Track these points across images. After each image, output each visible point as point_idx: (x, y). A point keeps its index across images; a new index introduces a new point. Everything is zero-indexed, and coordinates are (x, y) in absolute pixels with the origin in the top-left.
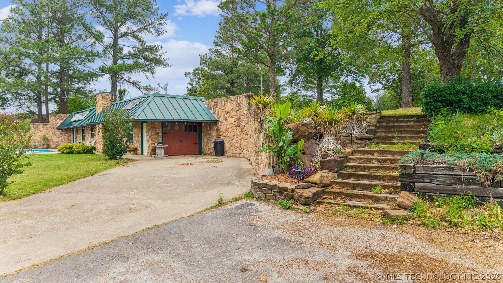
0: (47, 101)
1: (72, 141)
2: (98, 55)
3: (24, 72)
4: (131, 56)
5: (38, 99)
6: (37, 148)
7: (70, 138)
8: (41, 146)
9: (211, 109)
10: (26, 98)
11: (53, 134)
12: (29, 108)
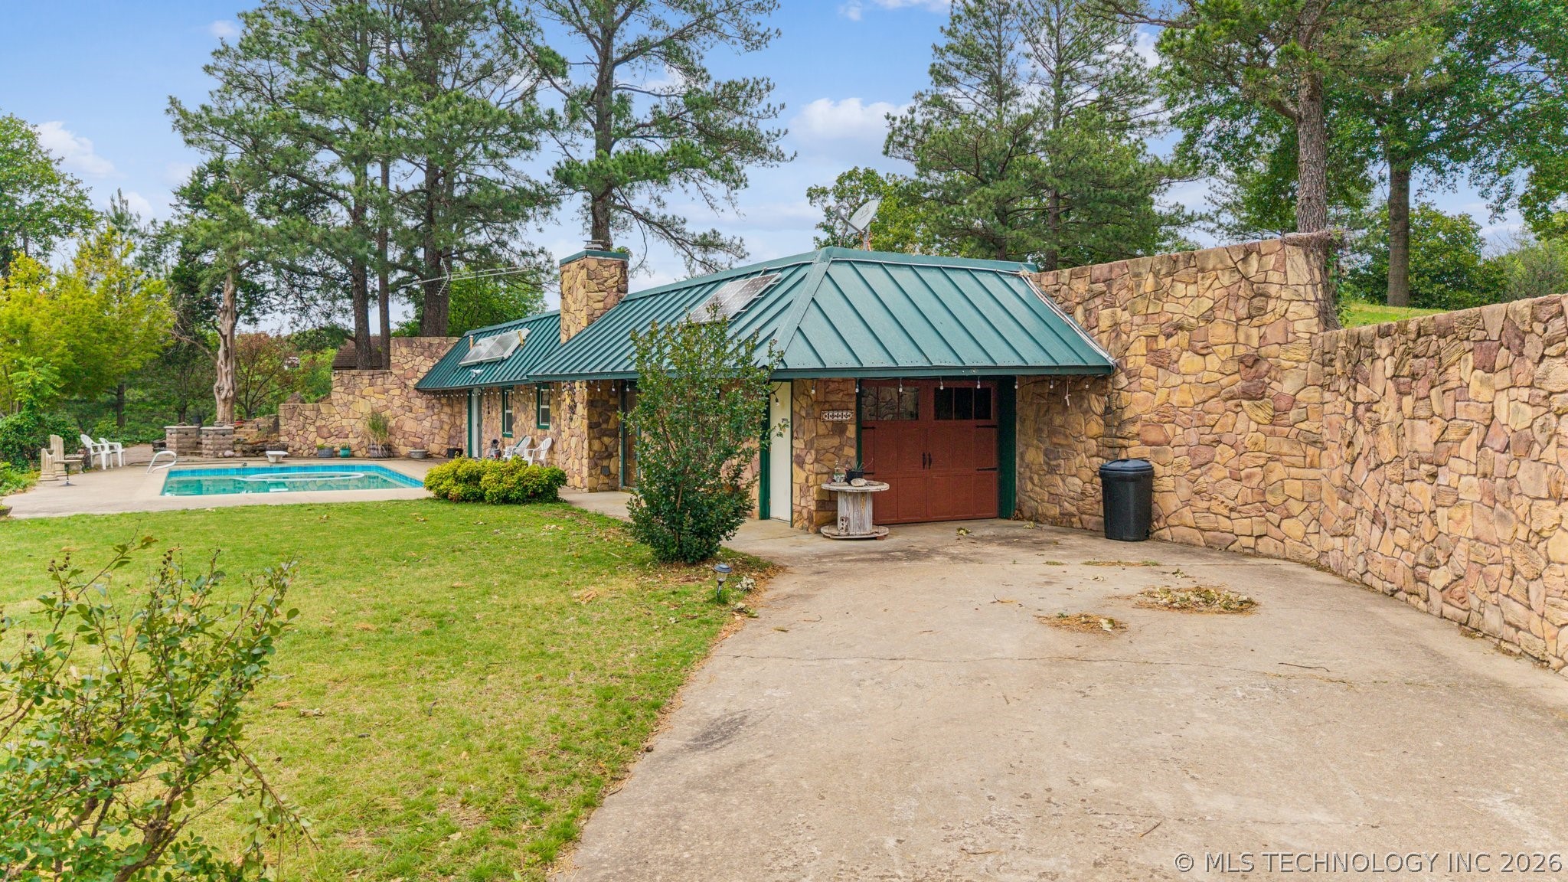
0: (386, 292)
1: (467, 433)
2: (551, 124)
3: (314, 195)
4: (663, 124)
5: (357, 286)
6: (352, 456)
7: (458, 423)
8: (364, 450)
9: (1070, 312)
10: (319, 282)
11: (402, 407)
12: (328, 316)
